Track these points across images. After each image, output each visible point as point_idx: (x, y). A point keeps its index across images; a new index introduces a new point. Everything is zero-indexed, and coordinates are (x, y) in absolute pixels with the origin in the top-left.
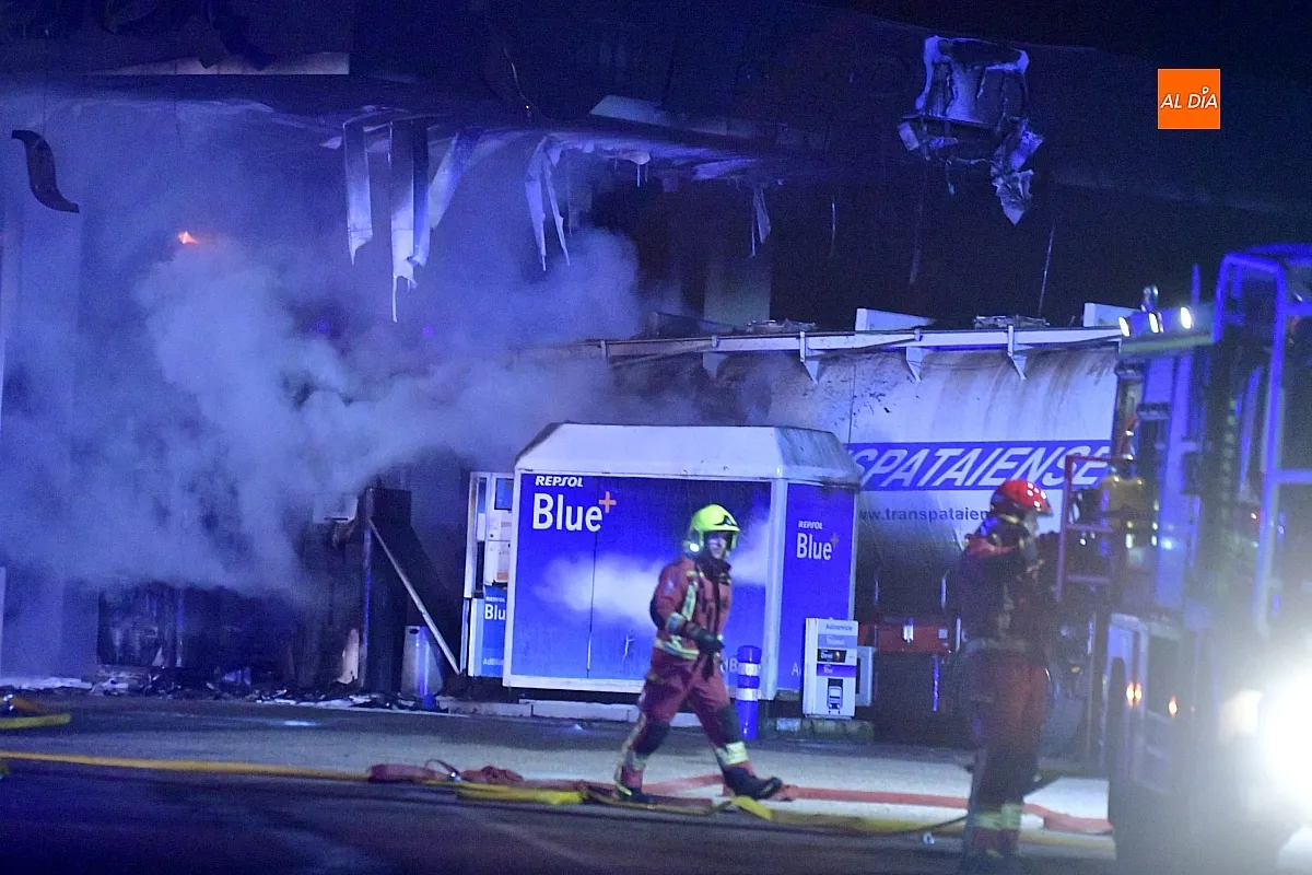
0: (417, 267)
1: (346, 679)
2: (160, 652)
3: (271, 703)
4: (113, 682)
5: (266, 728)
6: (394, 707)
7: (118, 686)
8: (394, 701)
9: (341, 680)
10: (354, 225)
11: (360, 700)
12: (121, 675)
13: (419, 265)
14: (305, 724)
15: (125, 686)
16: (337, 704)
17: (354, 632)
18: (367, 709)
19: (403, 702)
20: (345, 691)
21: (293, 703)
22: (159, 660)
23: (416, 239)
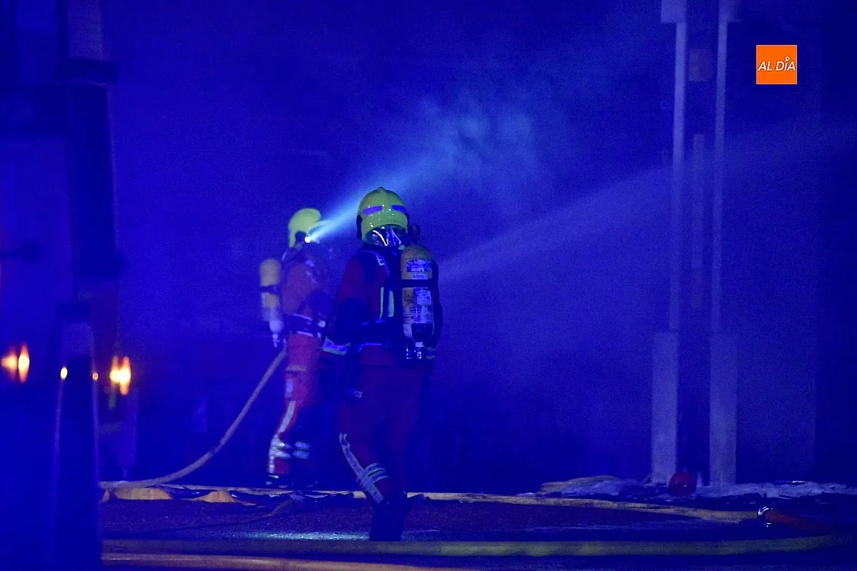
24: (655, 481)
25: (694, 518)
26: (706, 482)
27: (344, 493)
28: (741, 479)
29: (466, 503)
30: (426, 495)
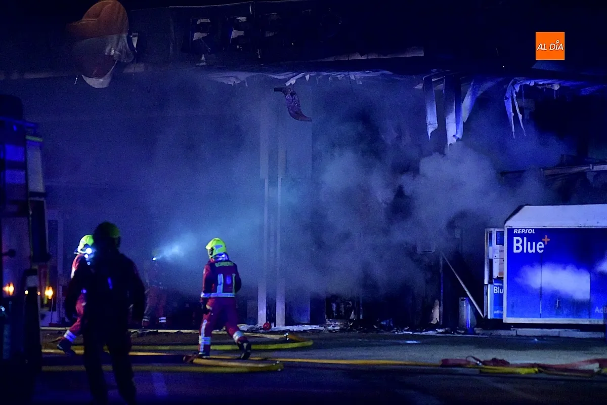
0: (458, 140)
1: (434, 322)
2: (353, 313)
3: (402, 333)
4: (333, 327)
5: (399, 344)
6: (455, 333)
7: (335, 328)
8: (455, 331)
9: (432, 322)
10: (429, 122)
11: (440, 331)
12: (337, 323)
13: (458, 138)
14: (415, 342)
15: (339, 328)
16: (431, 333)
17: (437, 301)
18: (443, 335)
19: (459, 331)
20: (434, 327)
21: (411, 333)
22: (352, 316)
23: (457, 128)
24: (259, 325)
25: (265, 337)
26: (275, 326)
27: (155, 330)
28: (286, 325)
29: (194, 333)
30: (181, 331)
